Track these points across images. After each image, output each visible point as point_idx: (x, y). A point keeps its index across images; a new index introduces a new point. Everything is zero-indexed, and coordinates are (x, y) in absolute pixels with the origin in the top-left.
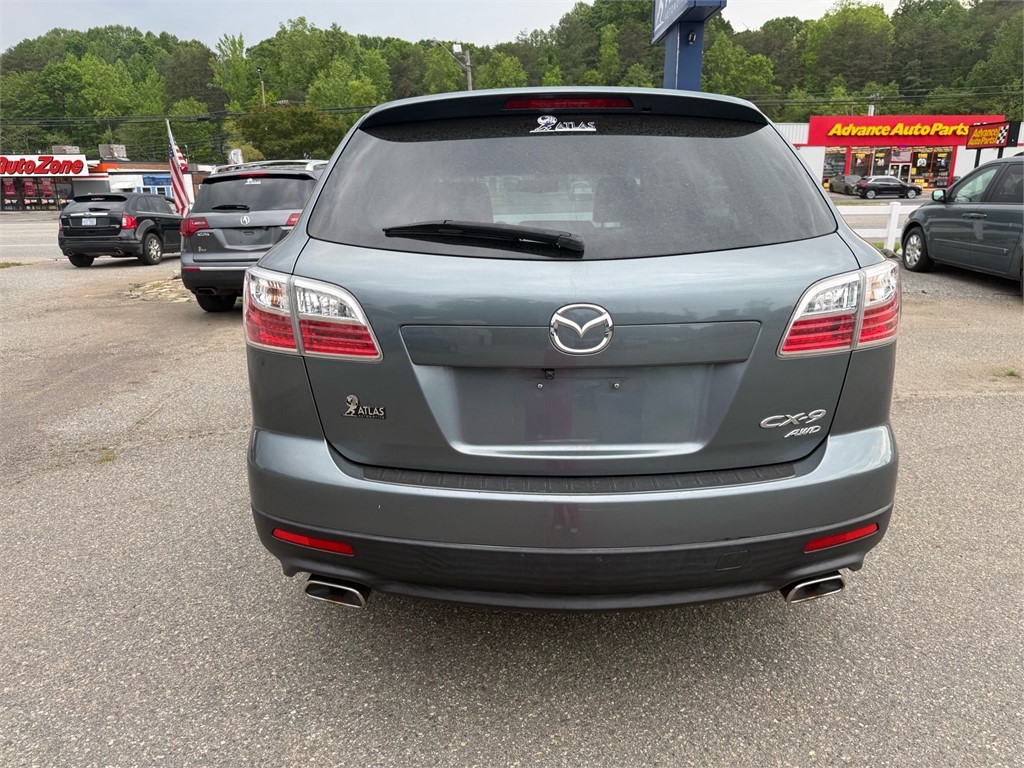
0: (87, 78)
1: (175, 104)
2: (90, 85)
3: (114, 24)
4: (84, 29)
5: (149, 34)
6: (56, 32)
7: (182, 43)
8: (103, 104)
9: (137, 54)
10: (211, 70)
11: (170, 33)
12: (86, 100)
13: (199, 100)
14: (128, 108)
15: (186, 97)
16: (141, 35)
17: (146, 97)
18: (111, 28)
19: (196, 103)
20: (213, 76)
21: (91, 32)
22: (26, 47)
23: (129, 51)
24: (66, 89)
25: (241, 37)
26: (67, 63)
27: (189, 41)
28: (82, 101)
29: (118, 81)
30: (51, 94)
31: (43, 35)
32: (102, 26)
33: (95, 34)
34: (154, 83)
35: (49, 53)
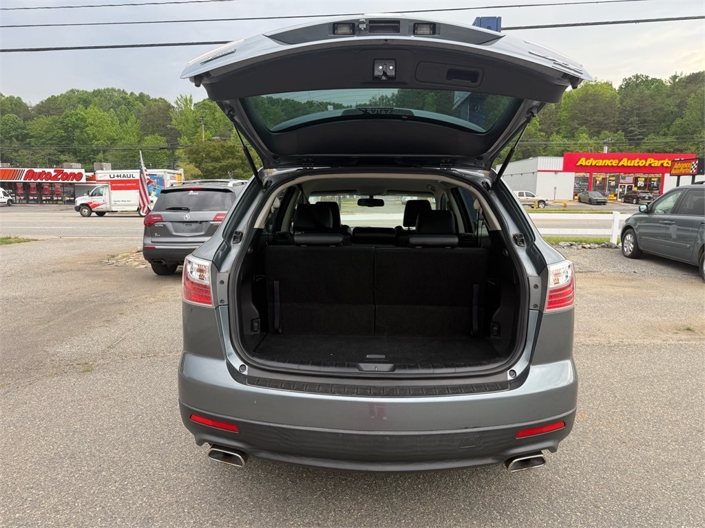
0: (90, 120)
1: (146, 138)
2: (91, 124)
3: (110, 87)
4: (90, 90)
5: (132, 94)
6: (72, 91)
7: (152, 100)
8: (99, 137)
9: (123, 106)
10: (170, 117)
11: (146, 93)
12: (88, 134)
13: (161, 136)
14: (115, 140)
15: (153, 133)
16: (127, 94)
17: (127, 132)
18: (108, 89)
19: (159, 137)
20: (171, 120)
21: (94, 91)
22: (53, 100)
23: (119, 104)
24: (75, 127)
25: (191, 96)
26: (78, 111)
27: (157, 98)
28: (85, 135)
29: (109, 122)
30: (66, 130)
31: (64, 93)
32: (102, 88)
33: (97, 93)
34: (133, 125)
35: (66, 104)
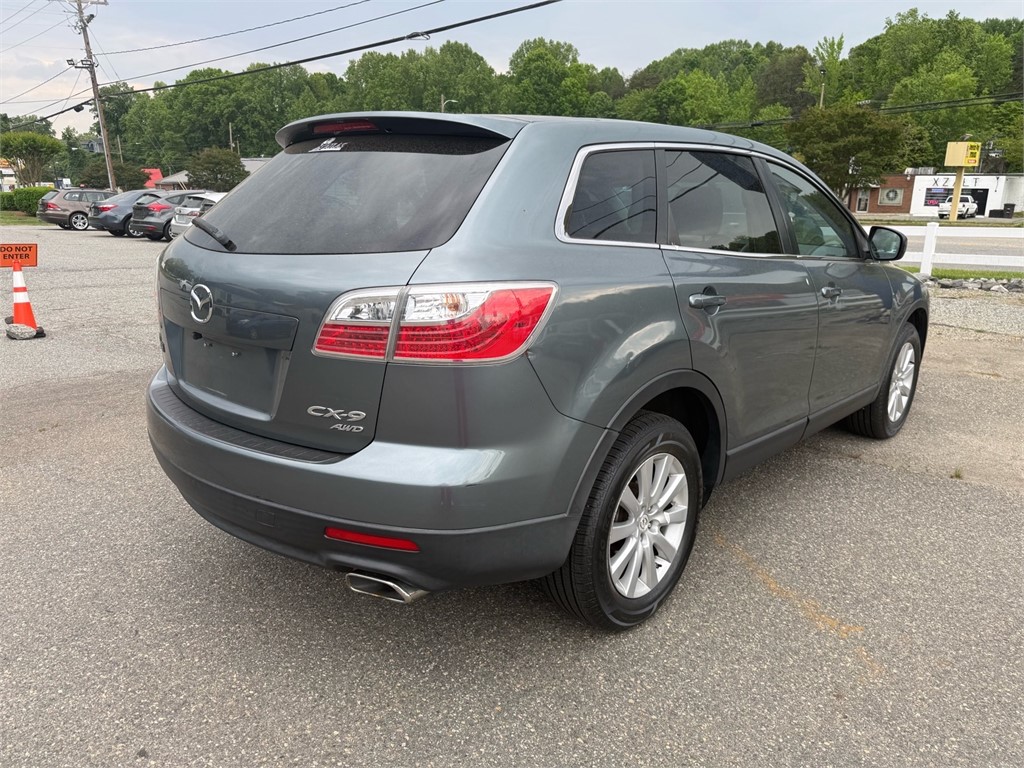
0: (690, 91)
1: (761, 111)
2: (692, 97)
3: (728, 39)
4: (701, 47)
5: (757, 45)
6: (679, 52)
7: (786, 51)
8: (698, 114)
9: (742, 65)
10: (803, 74)
11: (777, 42)
12: (685, 111)
13: (786, 106)
14: (720, 116)
15: (774, 102)
16: (749, 46)
17: (737, 105)
18: (725, 43)
19: (781, 108)
20: (804, 80)
21: (707, 48)
22: (655, 65)
23: (735, 62)
24: (672, 101)
25: (842, 37)
26: (677, 79)
27: (793, 47)
28: (682, 112)
29: (715, 91)
30: (659, 108)
31: (668, 55)
32: (717, 42)
33: (710, 50)
34: (748, 88)
35: (669, 71)
